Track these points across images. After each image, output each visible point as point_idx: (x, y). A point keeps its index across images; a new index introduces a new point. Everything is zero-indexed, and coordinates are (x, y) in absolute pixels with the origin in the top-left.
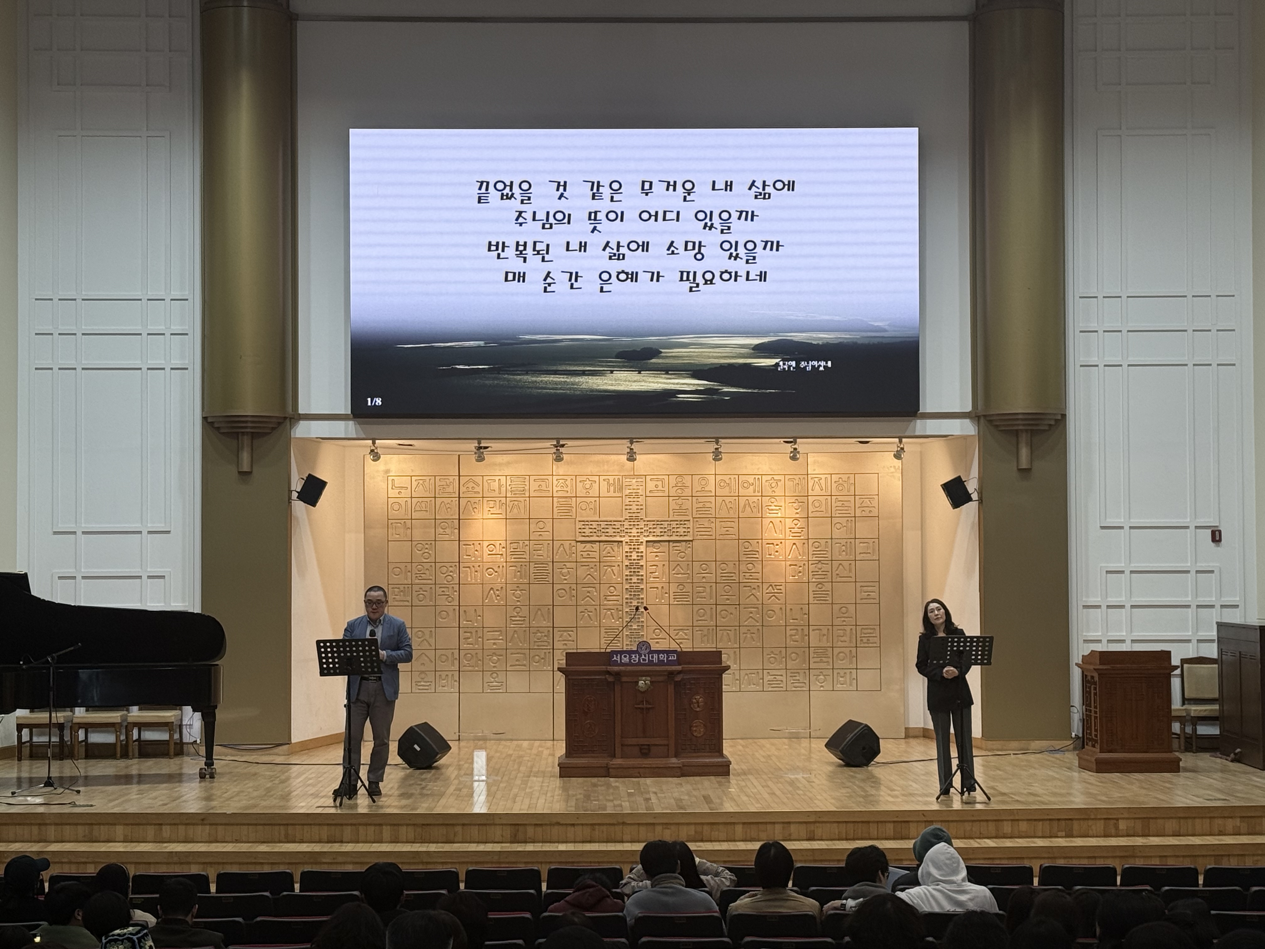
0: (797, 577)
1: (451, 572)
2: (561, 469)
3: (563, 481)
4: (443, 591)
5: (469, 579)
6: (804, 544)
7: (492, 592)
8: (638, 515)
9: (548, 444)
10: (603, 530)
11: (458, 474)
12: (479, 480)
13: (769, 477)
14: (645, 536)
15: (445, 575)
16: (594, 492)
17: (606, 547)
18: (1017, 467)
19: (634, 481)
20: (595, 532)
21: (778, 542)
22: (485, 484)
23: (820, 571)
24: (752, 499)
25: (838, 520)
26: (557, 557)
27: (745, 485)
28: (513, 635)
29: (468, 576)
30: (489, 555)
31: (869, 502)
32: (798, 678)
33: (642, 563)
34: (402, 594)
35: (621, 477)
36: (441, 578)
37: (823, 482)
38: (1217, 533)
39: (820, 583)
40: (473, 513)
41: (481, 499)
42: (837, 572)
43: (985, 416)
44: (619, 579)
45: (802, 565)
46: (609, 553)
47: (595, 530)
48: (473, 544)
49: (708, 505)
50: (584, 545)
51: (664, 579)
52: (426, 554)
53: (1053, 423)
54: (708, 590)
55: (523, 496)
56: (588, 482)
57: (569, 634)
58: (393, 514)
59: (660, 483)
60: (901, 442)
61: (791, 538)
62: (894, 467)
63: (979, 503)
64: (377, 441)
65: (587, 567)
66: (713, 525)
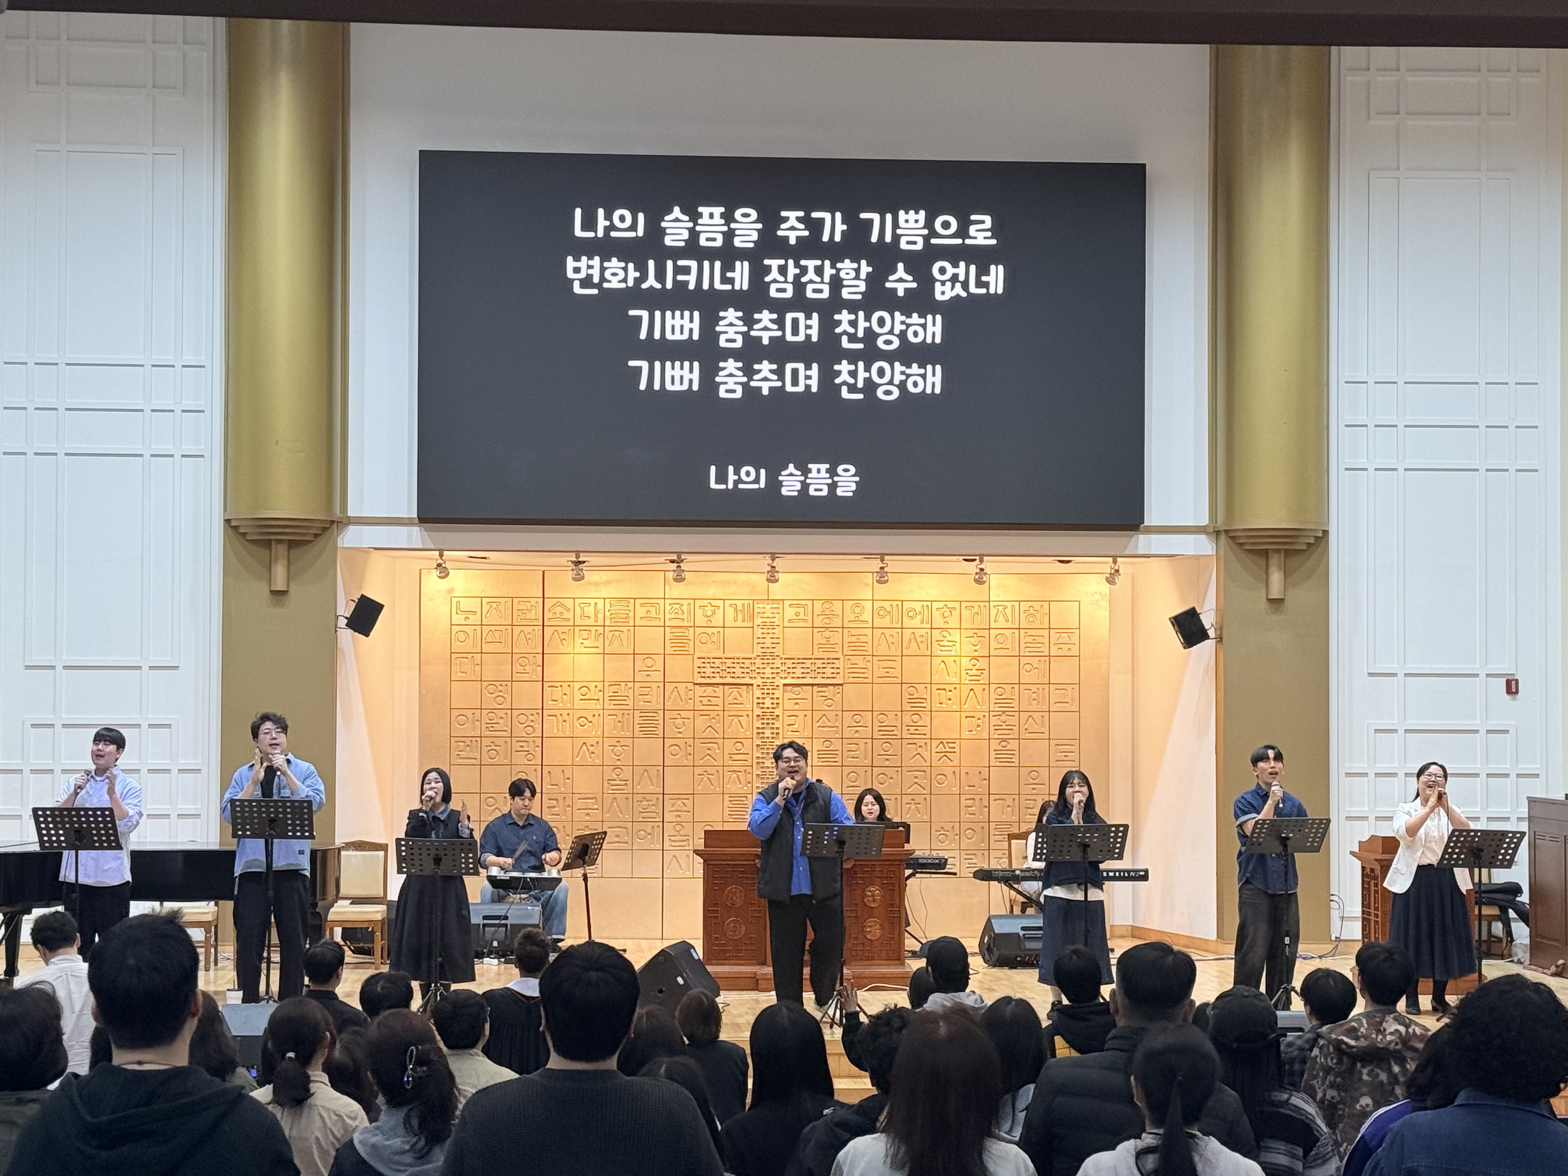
0: (974, 733)
1: (532, 721)
2: (677, 590)
3: (677, 606)
4: (522, 746)
5: (555, 731)
6: (984, 689)
7: (584, 747)
8: (774, 650)
9: (662, 558)
10: (728, 670)
11: (542, 596)
12: (569, 603)
13: (941, 605)
14: (781, 678)
15: (524, 725)
16: (717, 620)
17: (732, 692)
18: (1267, 595)
19: (768, 607)
20: (718, 673)
21: (952, 687)
22: (577, 609)
23: (1004, 724)
24: (918, 632)
25: (1027, 660)
26: (669, 704)
27: (911, 614)
28: (612, 803)
29: (552, 727)
30: (581, 700)
31: (1067, 638)
32: (974, 861)
33: (777, 712)
34: (468, 748)
35: (751, 602)
36: (519, 730)
37: (1008, 611)
38: (1513, 682)
39: (1004, 740)
40: (562, 646)
41: (572, 628)
42: (1026, 726)
43: (1226, 531)
44: (748, 733)
45: (981, 717)
46: (736, 699)
47: (718, 670)
48: (561, 686)
49: (863, 639)
50: (704, 688)
51: (806, 734)
52: (499, 698)
53: (1312, 541)
54: (862, 746)
55: (626, 624)
56: (709, 607)
57: (683, 803)
58: (458, 646)
59: (801, 610)
60: (1115, 562)
61: (967, 682)
62: (1100, 593)
63: (1217, 642)
64: (445, 553)
65: (708, 717)
66: (869, 664)
